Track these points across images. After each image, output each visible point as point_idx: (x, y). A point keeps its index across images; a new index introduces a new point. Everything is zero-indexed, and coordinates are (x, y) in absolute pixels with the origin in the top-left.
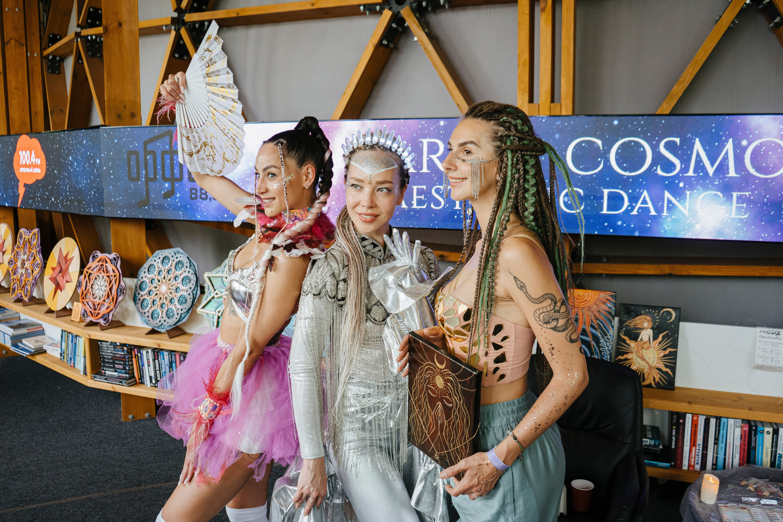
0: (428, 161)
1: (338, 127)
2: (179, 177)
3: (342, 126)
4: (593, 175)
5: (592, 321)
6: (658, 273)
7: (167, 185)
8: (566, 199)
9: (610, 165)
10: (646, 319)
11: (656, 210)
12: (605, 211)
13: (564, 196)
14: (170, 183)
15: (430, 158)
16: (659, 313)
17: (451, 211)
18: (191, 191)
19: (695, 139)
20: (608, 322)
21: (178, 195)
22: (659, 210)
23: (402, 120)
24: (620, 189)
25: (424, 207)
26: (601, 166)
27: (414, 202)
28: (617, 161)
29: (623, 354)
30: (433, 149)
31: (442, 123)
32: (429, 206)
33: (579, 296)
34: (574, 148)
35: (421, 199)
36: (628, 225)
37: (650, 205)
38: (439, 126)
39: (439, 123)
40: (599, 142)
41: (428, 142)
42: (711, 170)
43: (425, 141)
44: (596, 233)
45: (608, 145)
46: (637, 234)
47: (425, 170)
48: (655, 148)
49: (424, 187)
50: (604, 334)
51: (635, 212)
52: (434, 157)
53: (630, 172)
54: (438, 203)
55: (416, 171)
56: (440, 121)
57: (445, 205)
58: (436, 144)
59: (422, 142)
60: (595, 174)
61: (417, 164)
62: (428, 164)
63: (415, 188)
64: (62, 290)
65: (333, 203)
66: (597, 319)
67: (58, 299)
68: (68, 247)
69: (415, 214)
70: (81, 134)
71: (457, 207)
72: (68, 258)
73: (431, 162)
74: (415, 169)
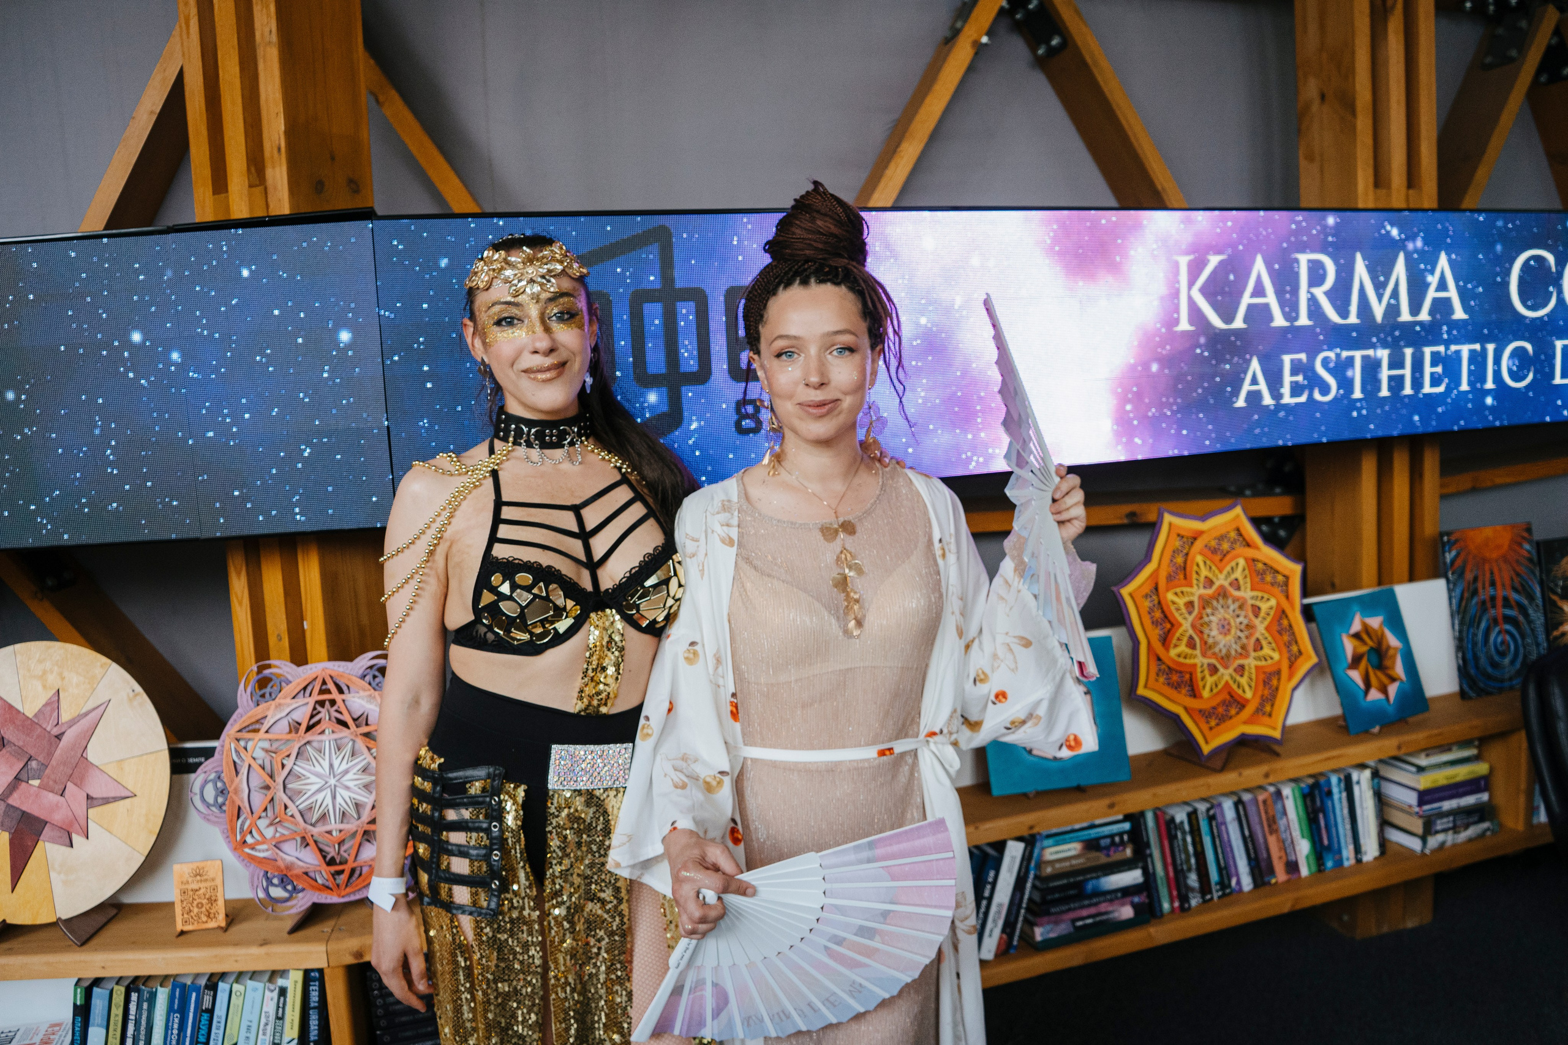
0: (1309, 300)
1: (1138, 226)
2: (695, 369)
3: (1145, 222)
4: (1543, 317)
5: (1512, 580)
7: (652, 397)
8: (1511, 363)
13: (1508, 359)
14: (664, 390)
15: (1312, 294)
17: (1347, 403)
18: (738, 410)
20: (1532, 577)
21: (694, 426)
23: (1262, 213)
25: (1303, 399)
26: (1553, 301)
27: (1286, 390)
30: (1317, 275)
31: (1331, 220)
32: (1310, 397)
33: (1488, 539)
34: (1522, 270)
35: (1296, 383)
38: (1325, 227)
39: (1324, 219)
40: (1551, 259)
41: (1309, 261)
43: (1304, 259)
44: (1548, 419)
47: (1304, 320)
49: (1303, 356)
50: (1531, 598)
54: (1325, 389)
55: (1288, 324)
56: (1326, 216)
57: (1337, 391)
58: (1322, 265)
59: (1297, 261)
60: (1546, 315)
61: (1290, 308)
62: (1309, 306)
63: (1287, 359)
64: (74, 837)
65: (1128, 407)
66: (1518, 575)
67: (53, 875)
68: (42, 677)
69: (1287, 415)
70: (224, 242)
71: (1358, 394)
72: (65, 717)
73: (1313, 302)
74: (1287, 319)
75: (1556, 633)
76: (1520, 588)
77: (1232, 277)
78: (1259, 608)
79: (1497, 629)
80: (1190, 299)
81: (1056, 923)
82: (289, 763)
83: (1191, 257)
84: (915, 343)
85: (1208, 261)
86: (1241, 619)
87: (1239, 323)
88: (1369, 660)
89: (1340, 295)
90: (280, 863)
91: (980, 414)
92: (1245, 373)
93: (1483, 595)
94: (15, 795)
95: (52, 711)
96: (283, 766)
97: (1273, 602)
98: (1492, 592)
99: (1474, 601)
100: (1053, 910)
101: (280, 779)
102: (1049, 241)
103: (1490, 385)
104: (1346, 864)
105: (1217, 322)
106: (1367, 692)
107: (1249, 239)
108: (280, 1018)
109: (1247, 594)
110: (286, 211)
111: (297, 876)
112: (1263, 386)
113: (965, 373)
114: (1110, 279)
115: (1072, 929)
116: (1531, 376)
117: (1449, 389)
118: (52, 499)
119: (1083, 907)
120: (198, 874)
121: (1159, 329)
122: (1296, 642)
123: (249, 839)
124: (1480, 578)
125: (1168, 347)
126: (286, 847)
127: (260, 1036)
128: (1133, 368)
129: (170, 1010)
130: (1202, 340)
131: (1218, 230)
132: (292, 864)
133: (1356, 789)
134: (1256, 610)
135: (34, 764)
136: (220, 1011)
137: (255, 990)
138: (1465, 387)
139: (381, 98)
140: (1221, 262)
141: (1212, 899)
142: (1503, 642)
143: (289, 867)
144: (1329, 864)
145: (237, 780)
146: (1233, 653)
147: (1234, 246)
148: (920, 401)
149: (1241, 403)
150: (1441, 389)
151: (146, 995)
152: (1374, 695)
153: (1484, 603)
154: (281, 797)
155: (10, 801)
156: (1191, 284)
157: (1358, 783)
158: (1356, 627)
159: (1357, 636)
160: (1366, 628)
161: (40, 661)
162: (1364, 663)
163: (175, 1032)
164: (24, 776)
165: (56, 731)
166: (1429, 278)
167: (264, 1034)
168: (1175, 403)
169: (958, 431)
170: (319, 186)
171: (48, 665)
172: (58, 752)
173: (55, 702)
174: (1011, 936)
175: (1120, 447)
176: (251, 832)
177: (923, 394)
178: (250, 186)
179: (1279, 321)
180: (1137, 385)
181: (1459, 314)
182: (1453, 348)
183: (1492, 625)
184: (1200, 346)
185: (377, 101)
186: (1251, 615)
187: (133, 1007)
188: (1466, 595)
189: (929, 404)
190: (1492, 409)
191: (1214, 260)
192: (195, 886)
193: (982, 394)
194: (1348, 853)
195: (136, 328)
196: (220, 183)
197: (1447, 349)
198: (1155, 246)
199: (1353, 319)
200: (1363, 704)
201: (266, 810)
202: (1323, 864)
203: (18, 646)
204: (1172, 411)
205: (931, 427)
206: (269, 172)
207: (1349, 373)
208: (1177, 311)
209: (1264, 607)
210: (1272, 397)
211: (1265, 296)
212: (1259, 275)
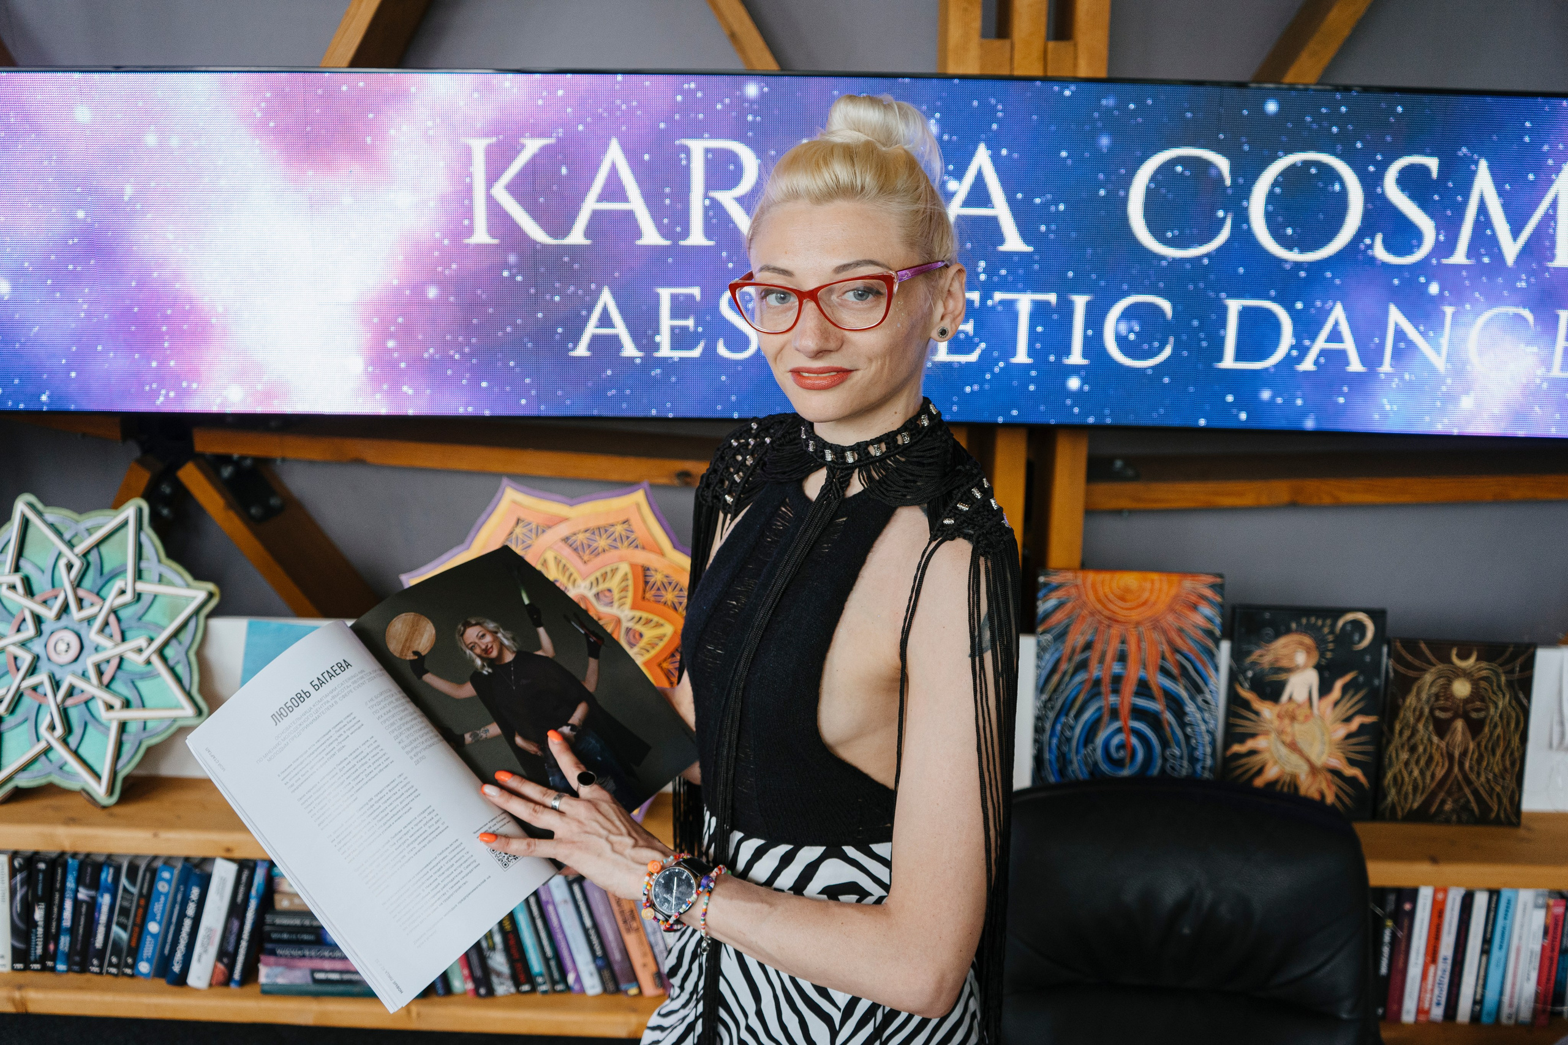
0: (706, 209)
1: (400, 96)
3: (413, 90)
4: (1199, 258)
5: (1163, 658)
6: (1264, 500)
8: (1123, 328)
9: (1250, 233)
10: (1301, 644)
11: (1364, 359)
12: (1228, 362)
13: (1119, 320)
15: (714, 202)
16: (1333, 625)
19: (1476, 163)
20: (1205, 658)
22: (1371, 356)
23: (619, 77)
24: (1274, 300)
25: (696, 353)
26: (1225, 234)
27: (664, 338)
28: (1269, 217)
29: (1242, 738)
30: (723, 170)
31: (752, 90)
32: (710, 350)
33: (1127, 590)
34: (1153, 179)
35: (685, 329)
36: (1290, 402)
37: (1349, 345)
38: (743, 99)
39: (740, 88)
40: (1223, 164)
41: (707, 151)
42: (1510, 249)
43: (698, 148)
44: (1202, 422)
45: (1247, 172)
46: (1309, 424)
47: (697, 237)
48: (1371, 184)
49: (696, 291)
50: (1196, 689)
51: (1307, 365)
52: (727, 198)
53: (1303, 250)
54: (737, 342)
55: (667, 243)
56: (743, 84)
58: (733, 158)
59: (687, 150)
60: (1208, 255)
61: (671, 219)
62: (707, 220)
63: (665, 294)
65: (391, 344)
66: (1176, 650)
69: (666, 374)
73: (716, 212)
74: (665, 236)
75: (1237, 748)
76: (1175, 671)
77: (564, 171)
79: (1116, 725)
80: (490, 200)
81: (290, 967)
83: (494, 140)
84: (70, 242)
85: (523, 146)
87: (576, 237)
91: (167, 337)
92: (590, 309)
93: (1095, 671)
98: (1117, 668)
99: (1078, 678)
100: (279, 952)
102: (259, 115)
103: (1076, 358)
105: (538, 234)
107: (599, 118)
112: (620, 329)
113: (141, 285)
114: (356, 167)
115: (309, 980)
116: (1167, 352)
117: (986, 360)
119: (322, 958)
121: (440, 241)
124: (1098, 647)
125: (454, 266)
128: (399, 290)
130: (512, 259)
131: (540, 102)
138: (1021, 357)
140: (544, 149)
141: (533, 990)
142: (1121, 746)
147: (568, 126)
148: (82, 315)
149: (582, 350)
150: (973, 357)
153: (1097, 682)
156: (491, 180)
166: (952, 185)
168: (469, 344)
169: (137, 356)
174: (231, 967)
175: (378, 396)
177: (85, 306)
179: (651, 236)
180: (403, 315)
181: (1013, 242)
182: (998, 296)
183: (1106, 718)
184: (508, 267)
188: (1064, 666)
189: (95, 320)
190: (1078, 395)
191: (532, 146)
193: (169, 312)
197: (984, 299)
198: (430, 124)
204: (462, 354)
205: (100, 348)
208: (469, 213)
209: (649, 633)
210: (639, 346)
211: (626, 200)
212: (614, 170)
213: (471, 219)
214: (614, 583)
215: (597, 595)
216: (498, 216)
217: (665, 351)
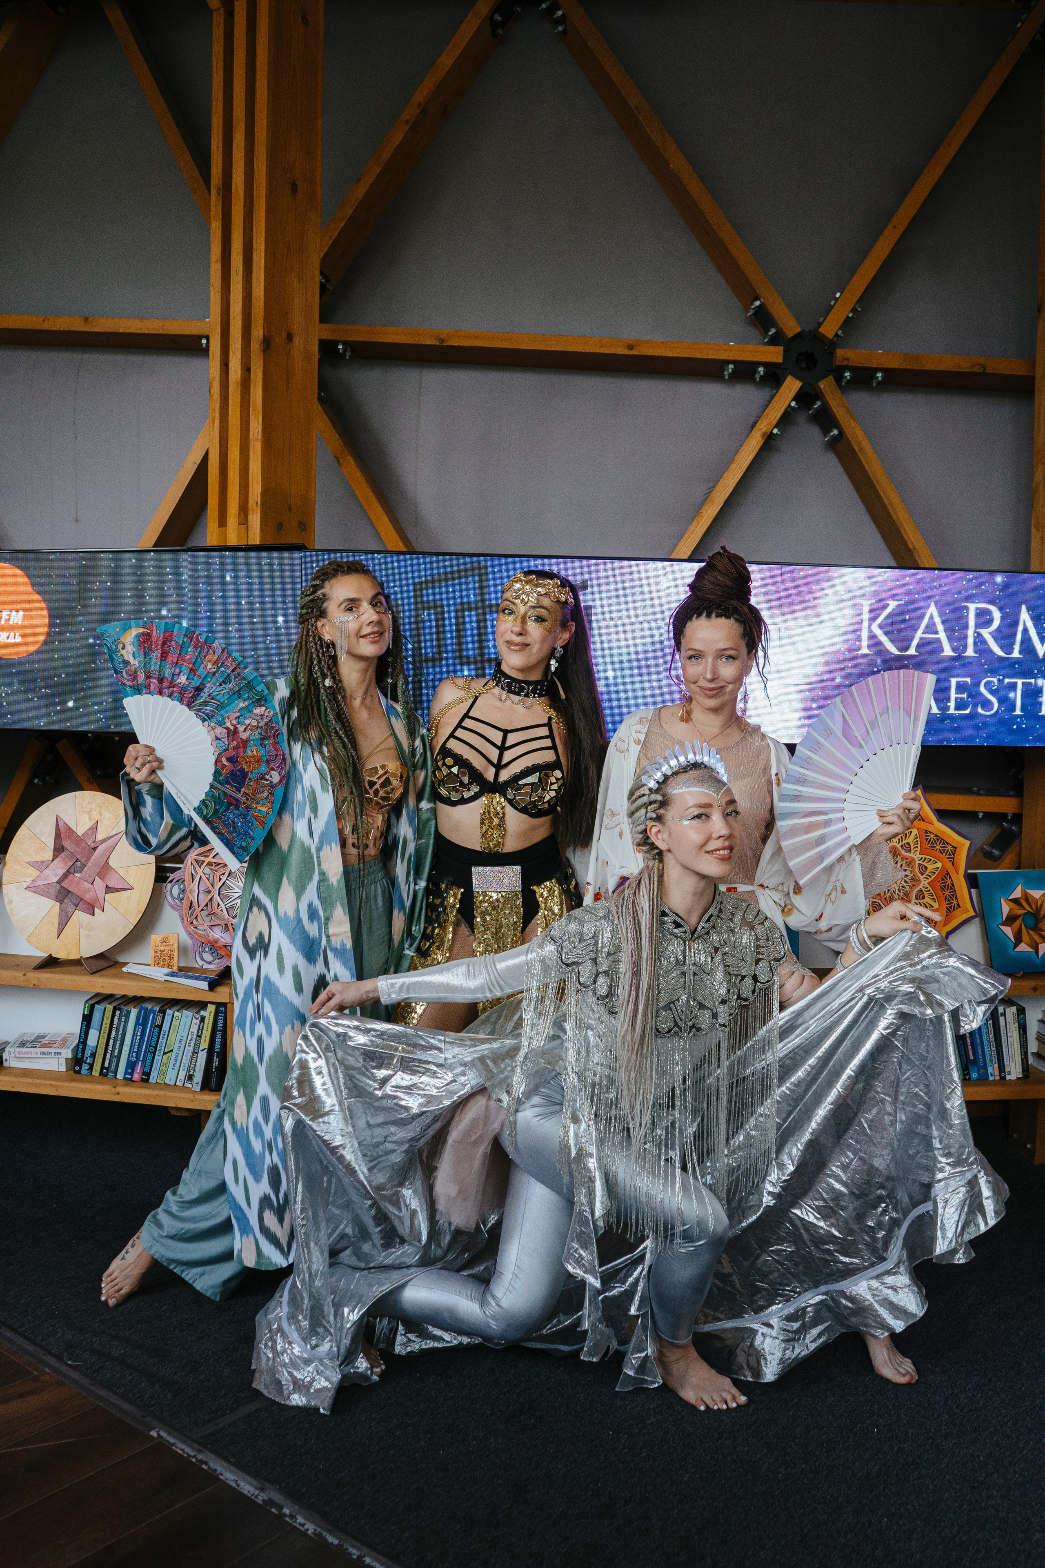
0: (975, 638)
15: (979, 634)
17: (1009, 718)
23: (937, 572)
25: (967, 712)
27: (952, 704)
30: (984, 618)
31: (999, 579)
32: (974, 710)
35: (962, 699)
38: (996, 584)
41: (977, 609)
43: (972, 607)
47: (970, 652)
52: (985, 633)
54: (988, 705)
55: (956, 655)
56: (995, 576)
57: (999, 708)
58: (990, 613)
59: (967, 608)
61: (959, 643)
62: (975, 643)
63: (953, 681)
64: (96, 909)
67: (81, 930)
68: (89, 813)
69: (952, 723)
70: (218, 559)
71: (1018, 712)
72: (100, 837)
73: (980, 640)
74: (954, 651)
77: (908, 618)
78: (926, 868)
80: (870, 632)
82: (224, 879)
83: (874, 602)
85: (888, 605)
86: (907, 873)
87: (912, 651)
88: (1023, 920)
89: (1005, 637)
90: (210, 938)
94: (66, 881)
95: (93, 833)
96: (220, 879)
97: (939, 865)
101: (217, 888)
104: (991, 1078)
105: (893, 650)
106: (1016, 946)
107: (926, 592)
108: (199, 1036)
109: (916, 856)
110: (258, 543)
111: (220, 947)
114: (806, 614)
118: (107, 703)
120: (165, 941)
121: (844, 652)
122: (956, 898)
123: (195, 922)
125: (850, 665)
126: (216, 929)
127: (187, 1047)
128: (820, 678)
129: (137, 1023)
130: (879, 662)
131: (898, 583)
132: (218, 939)
133: (1002, 1019)
134: (923, 869)
135: (78, 864)
136: (165, 1027)
137: (187, 1016)
139: (341, 461)
140: (899, 606)
143: (216, 941)
144: (974, 1075)
145: (192, 885)
146: (896, 897)
147: (910, 595)
151: (124, 1012)
152: (1023, 947)
154: (217, 898)
155: (63, 884)
156: (872, 620)
157: (1004, 1014)
158: (1017, 893)
159: (1016, 901)
160: (1027, 898)
161: (89, 803)
162: (1017, 923)
163: (138, 1037)
164: (72, 870)
165: (93, 845)
167: (189, 1046)
170: (280, 527)
171: (94, 805)
172: (93, 858)
173: (94, 829)
176: (196, 918)
178: (239, 524)
179: (948, 651)
184: (878, 666)
185: (339, 462)
186: (917, 870)
187: (116, 1020)
191: (893, 605)
192: (162, 949)
194: (993, 1070)
195: (164, 606)
196: (223, 521)
198: (843, 592)
199: (1016, 654)
200: (1012, 952)
201: (206, 905)
202: (969, 1074)
203: (78, 793)
206: (250, 517)
207: (1012, 695)
208: (860, 638)
209: (931, 867)
210: (939, 708)
211: (936, 633)
212: (931, 618)
213: (860, 642)
214: (910, 840)
215: (902, 846)
216: (873, 638)
217: (952, 710)
